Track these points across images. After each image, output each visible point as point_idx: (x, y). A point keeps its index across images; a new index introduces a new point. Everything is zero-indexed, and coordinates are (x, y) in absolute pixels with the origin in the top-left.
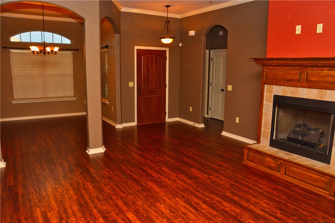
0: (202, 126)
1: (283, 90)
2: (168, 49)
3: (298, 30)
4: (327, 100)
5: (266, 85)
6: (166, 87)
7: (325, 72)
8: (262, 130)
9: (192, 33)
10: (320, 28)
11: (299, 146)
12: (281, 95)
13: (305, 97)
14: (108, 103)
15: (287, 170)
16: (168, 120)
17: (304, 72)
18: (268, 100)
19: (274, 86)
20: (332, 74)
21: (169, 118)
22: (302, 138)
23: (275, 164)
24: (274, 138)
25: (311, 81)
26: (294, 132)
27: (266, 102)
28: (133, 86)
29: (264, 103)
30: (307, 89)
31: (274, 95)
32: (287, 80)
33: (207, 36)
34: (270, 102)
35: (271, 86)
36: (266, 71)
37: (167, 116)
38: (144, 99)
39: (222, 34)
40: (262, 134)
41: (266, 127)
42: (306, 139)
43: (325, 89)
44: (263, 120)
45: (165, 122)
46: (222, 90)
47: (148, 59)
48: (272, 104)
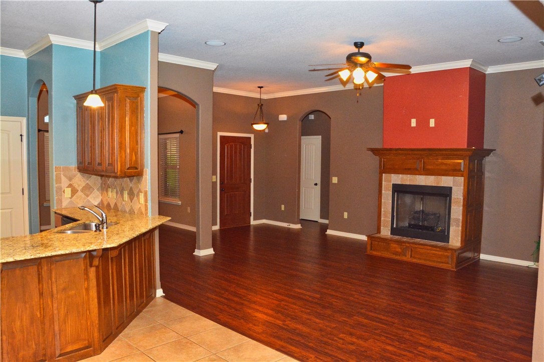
0: (298, 226)
1: (402, 178)
2: (253, 135)
3: (414, 123)
4: (442, 186)
5: (383, 174)
6: (251, 182)
7: (440, 160)
8: (382, 219)
9: (283, 117)
10: (432, 123)
11: (420, 230)
12: (400, 183)
13: (423, 184)
14: (180, 202)
15: (413, 253)
16: (253, 222)
17: (421, 161)
18: (387, 189)
19: (392, 175)
20: (445, 162)
21: (254, 220)
22: (422, 223)
23: (401, 248)
24: (395, 226)
25: (428, 170)
26: (414, 218)
27: (385, 191)
28: (215, 180)
29: (383, 192)
30: (424, 176)
31: (393, 184)
32: (406, 169)
33: (302, 121)
34: (389, 190)
35: (389, 175)
36: (384, 161)
37: (252, 218)
38: (227, 196)
39: (313, 118)
40: (382, 224)
41: (386, 216)
42: (426, 223)
43: (440, 175)
44: (382, 210)
45: (249, 226)
46: (316, 184)
47: (231, 147)
48: (391, 193)
